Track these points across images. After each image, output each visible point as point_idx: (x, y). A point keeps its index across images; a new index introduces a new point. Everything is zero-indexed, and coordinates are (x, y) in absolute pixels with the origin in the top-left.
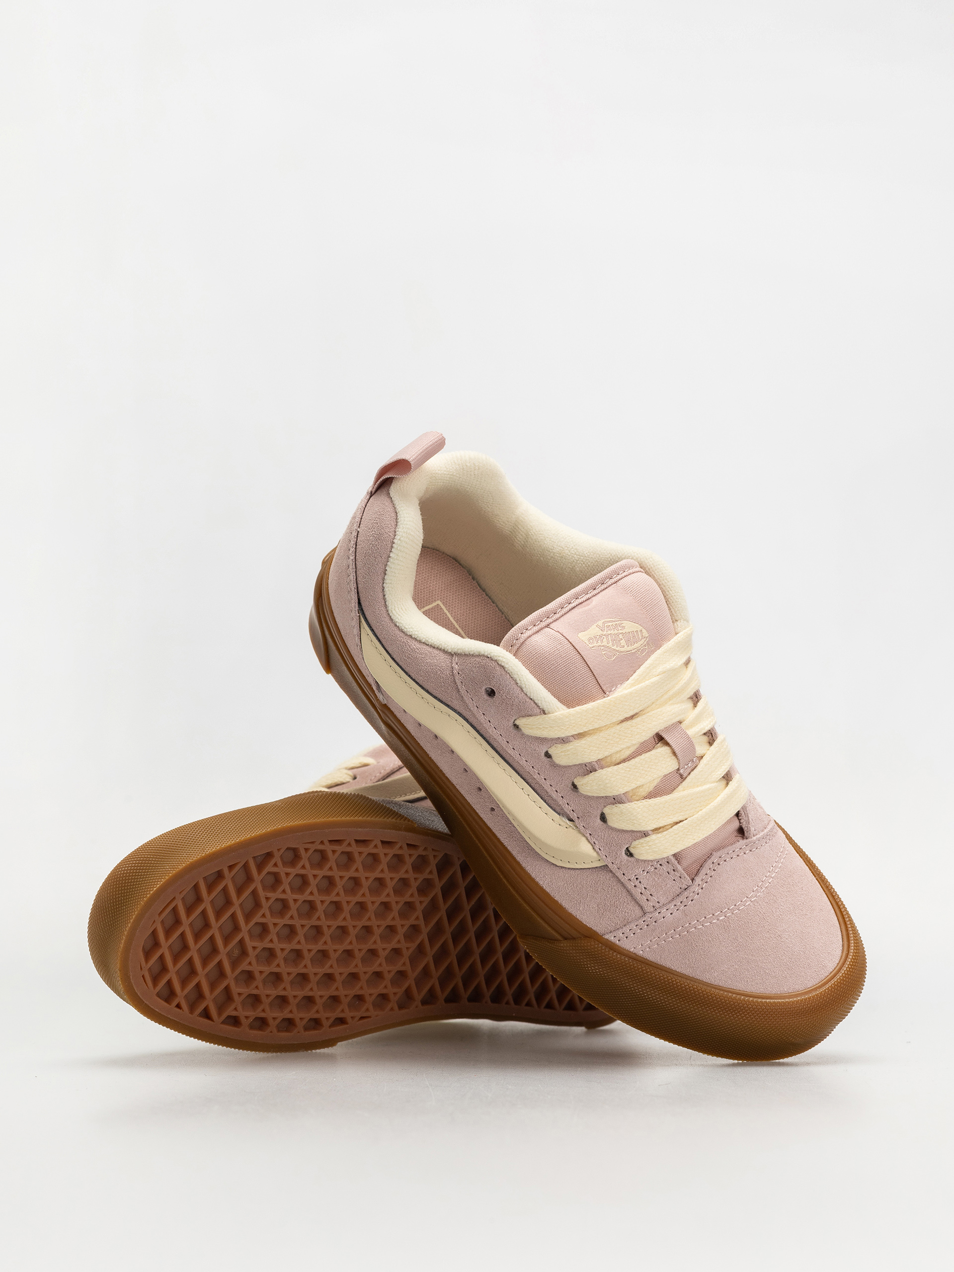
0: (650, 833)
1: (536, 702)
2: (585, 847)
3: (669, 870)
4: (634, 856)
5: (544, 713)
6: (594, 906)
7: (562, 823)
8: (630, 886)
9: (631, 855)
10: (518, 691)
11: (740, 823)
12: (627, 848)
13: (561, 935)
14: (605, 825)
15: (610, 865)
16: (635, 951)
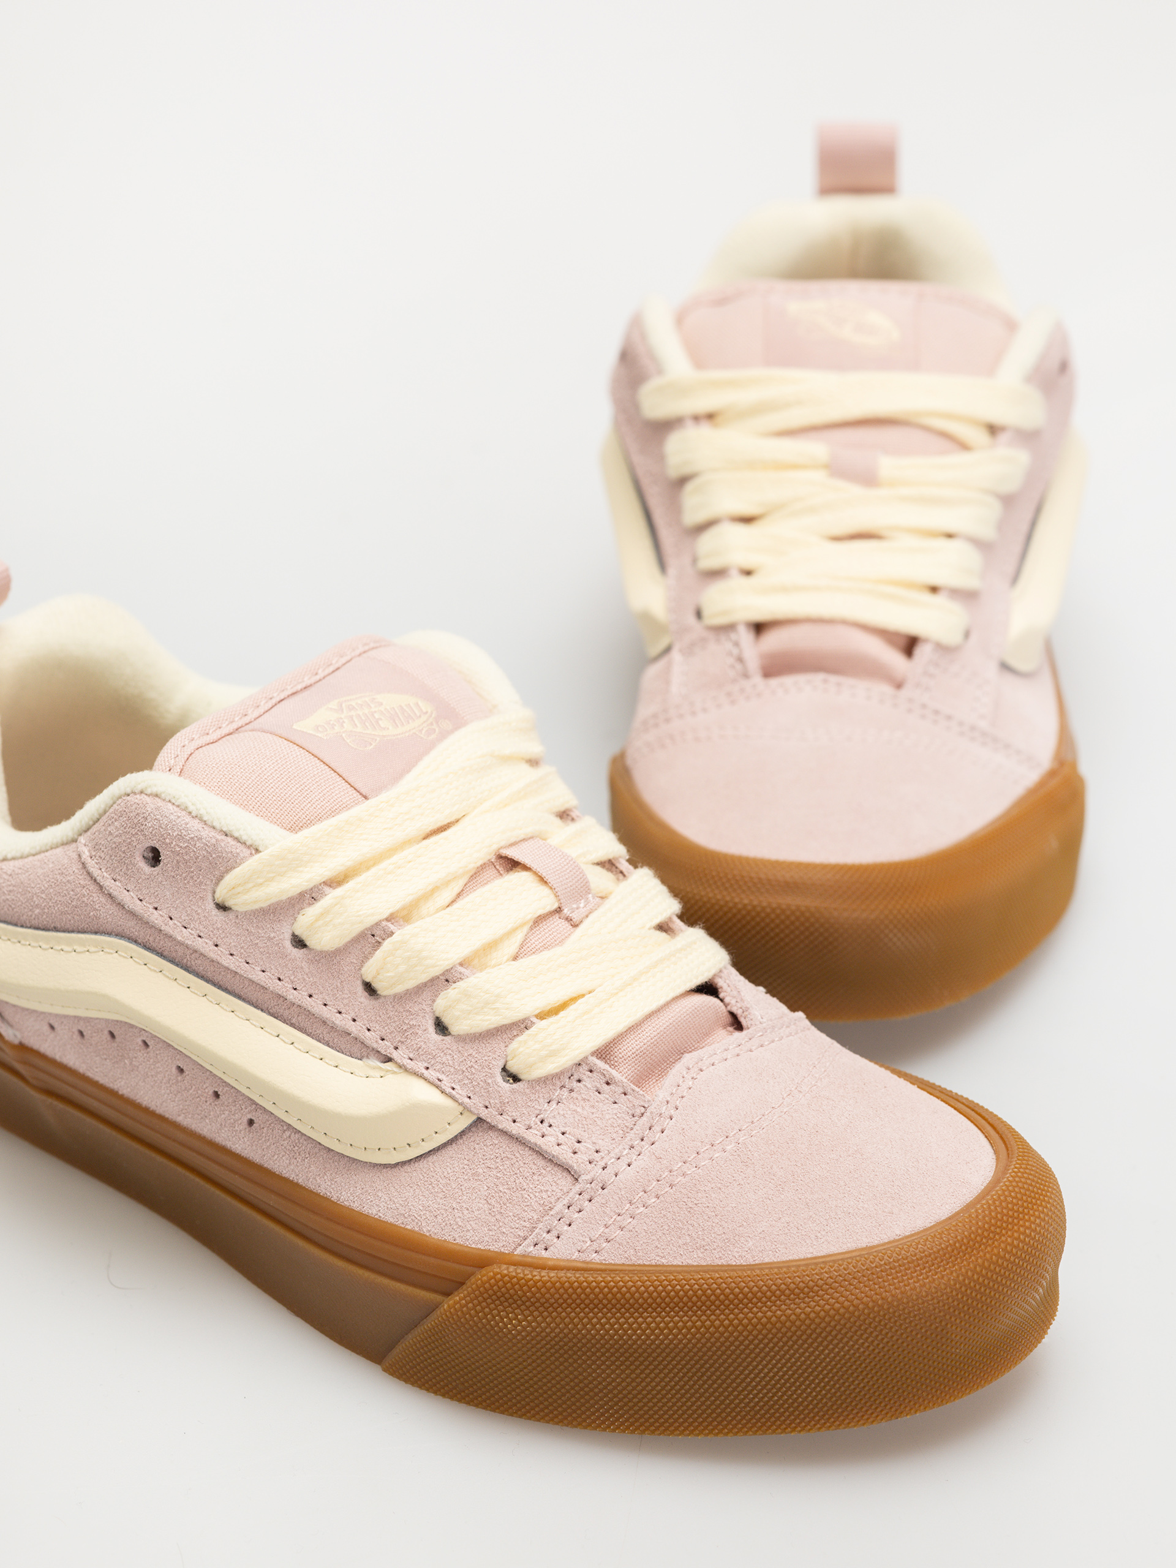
0: (534, 1020)
1: (236, 834)
2: (423, 1093)
3: (599, 1086)
4: (521, 1077)
5: (257, 851)
6: (481, 1205)
7: (371, 1073)
8: (533, 1137)
9: (516, 1079)
10: (195, 825)
11: (726, 1005)
12: (504, 1069)
13: (436, 1291)
14: (448, 1038)
15: (484, 1114)
16: (583, 1257)
